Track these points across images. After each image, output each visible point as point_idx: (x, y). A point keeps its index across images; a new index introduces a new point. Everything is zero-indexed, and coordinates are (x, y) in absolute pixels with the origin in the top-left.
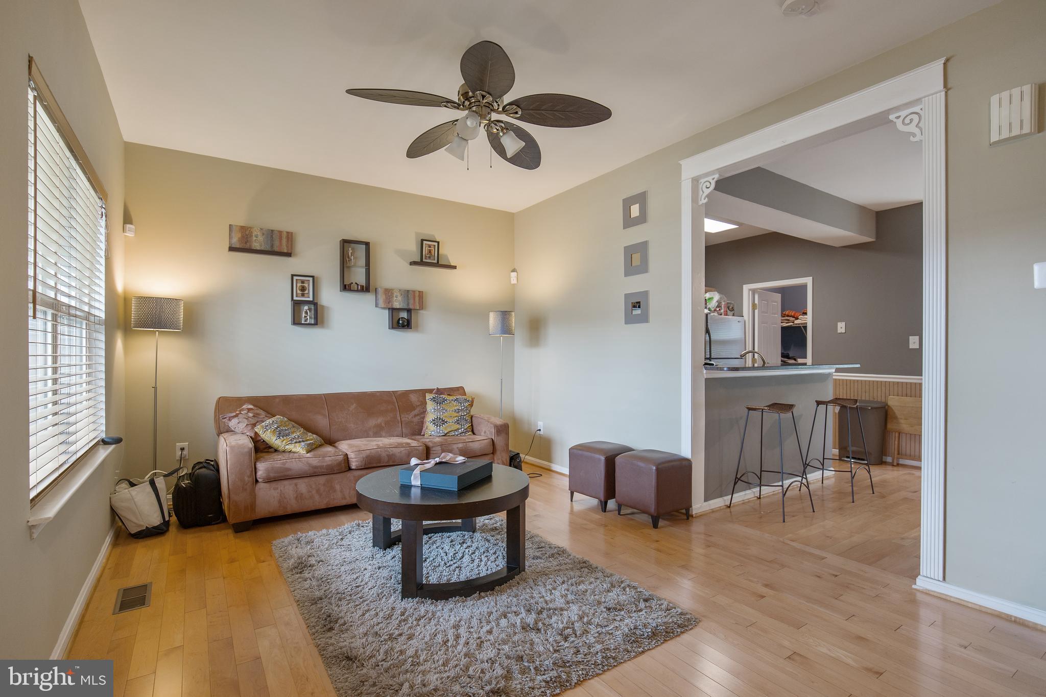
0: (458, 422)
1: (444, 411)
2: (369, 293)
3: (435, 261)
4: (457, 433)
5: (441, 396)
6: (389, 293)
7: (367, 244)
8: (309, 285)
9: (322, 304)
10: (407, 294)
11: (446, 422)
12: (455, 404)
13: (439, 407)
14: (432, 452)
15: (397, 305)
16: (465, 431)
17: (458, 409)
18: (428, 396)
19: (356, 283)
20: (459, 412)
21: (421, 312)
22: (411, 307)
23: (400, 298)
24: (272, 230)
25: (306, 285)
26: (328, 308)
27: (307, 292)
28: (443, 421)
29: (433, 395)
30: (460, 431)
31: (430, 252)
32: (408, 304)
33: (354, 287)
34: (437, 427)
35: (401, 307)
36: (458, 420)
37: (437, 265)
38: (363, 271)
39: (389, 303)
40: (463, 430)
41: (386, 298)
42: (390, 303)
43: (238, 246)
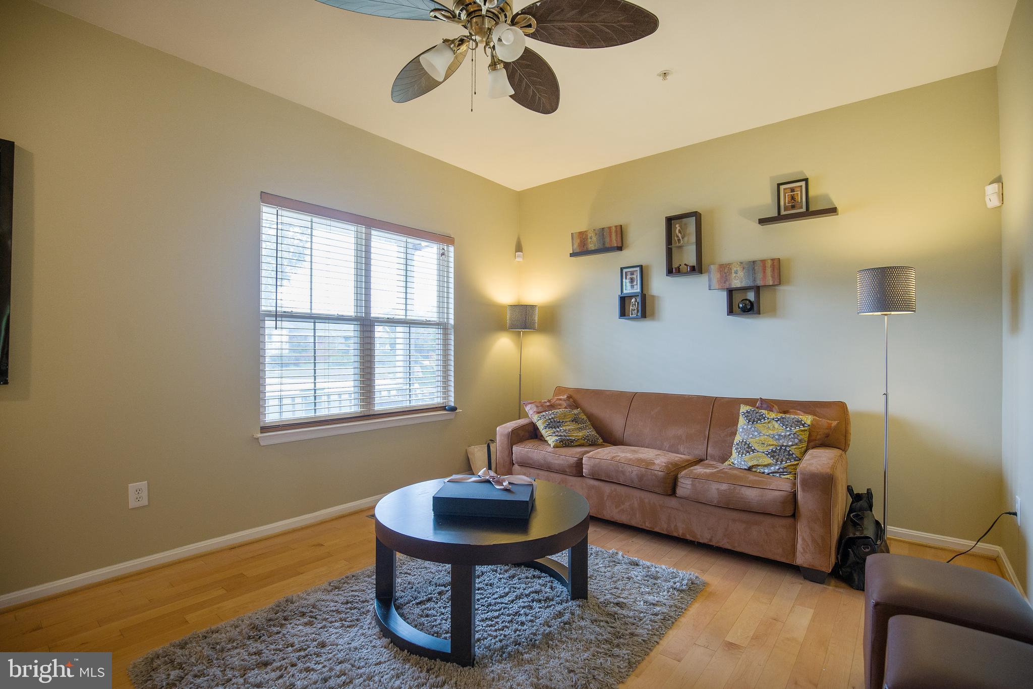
0: (772, 454)
1: (756, 433)
2: (703, 275)
3: (804, 209)
4: (766, 471)
5: (760, 411)
6: (725, 270)
7: (697, 215)
8: (637, 276)
9: (652, 294)
10: (752, 266)
11: (753, 451)
12: (776, 425)
13: (749, 427)
14: (679, 484)
15: (736, 283)
16: (782, 470)
17: (780, 435)
18: (744, 409)
19: (685, 265)
20: (779, 439)
21: (781, 288)
22: (759, 283)
23: (741, 274)
24: (603, 228)
25: (634, 276)
26: (658, 297)
27: (635, 283)
28: (749, 447)
29: (748, 408)
30: (772, 468)
31: (793, 198)
32: (754, 280)
33: (683, 268)
34: (739, 454)
35: (744, 284)
36: (775, 452)
37: (809, 213)
38: (693, 248)
39: (725, 282)
40: (777, 467)
41: (722, 276)
42: (727, 283)
43: (578, 251)
